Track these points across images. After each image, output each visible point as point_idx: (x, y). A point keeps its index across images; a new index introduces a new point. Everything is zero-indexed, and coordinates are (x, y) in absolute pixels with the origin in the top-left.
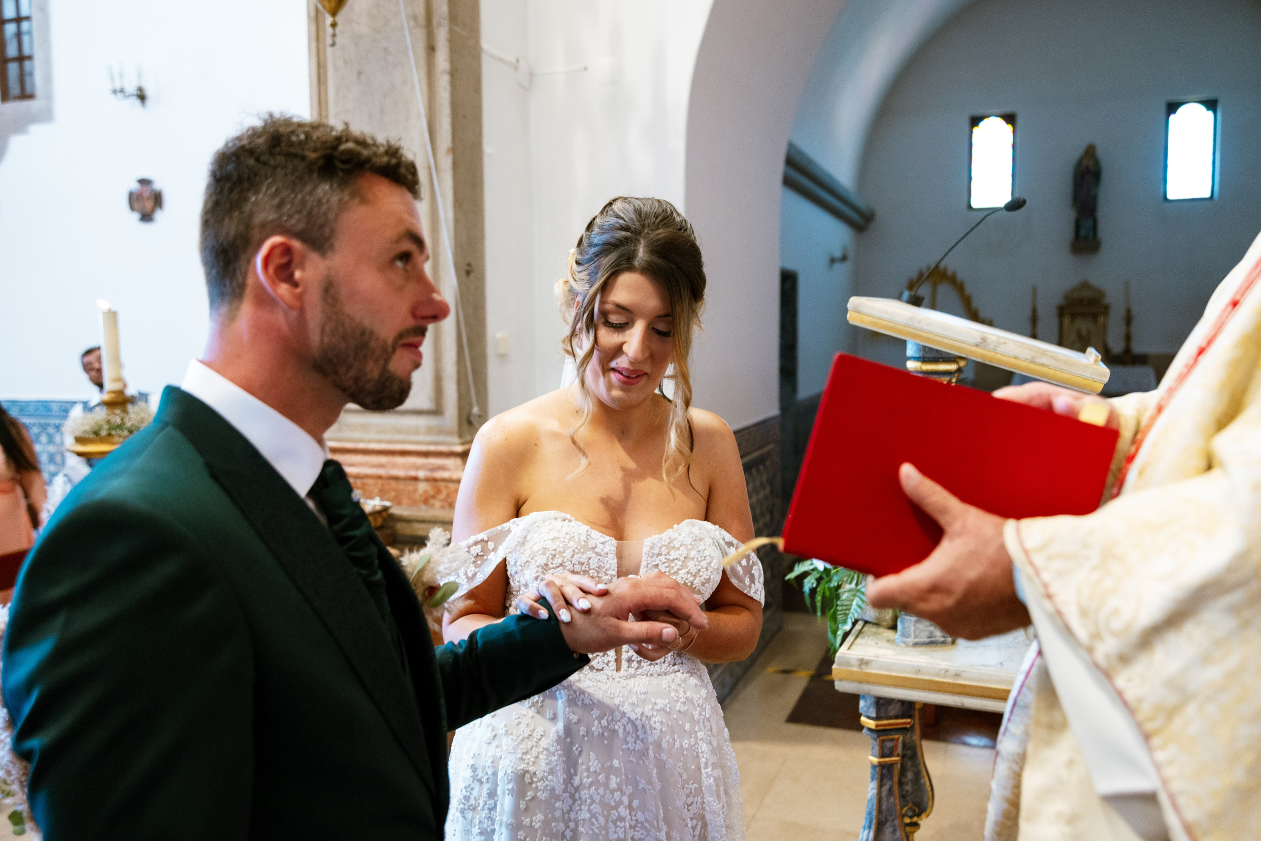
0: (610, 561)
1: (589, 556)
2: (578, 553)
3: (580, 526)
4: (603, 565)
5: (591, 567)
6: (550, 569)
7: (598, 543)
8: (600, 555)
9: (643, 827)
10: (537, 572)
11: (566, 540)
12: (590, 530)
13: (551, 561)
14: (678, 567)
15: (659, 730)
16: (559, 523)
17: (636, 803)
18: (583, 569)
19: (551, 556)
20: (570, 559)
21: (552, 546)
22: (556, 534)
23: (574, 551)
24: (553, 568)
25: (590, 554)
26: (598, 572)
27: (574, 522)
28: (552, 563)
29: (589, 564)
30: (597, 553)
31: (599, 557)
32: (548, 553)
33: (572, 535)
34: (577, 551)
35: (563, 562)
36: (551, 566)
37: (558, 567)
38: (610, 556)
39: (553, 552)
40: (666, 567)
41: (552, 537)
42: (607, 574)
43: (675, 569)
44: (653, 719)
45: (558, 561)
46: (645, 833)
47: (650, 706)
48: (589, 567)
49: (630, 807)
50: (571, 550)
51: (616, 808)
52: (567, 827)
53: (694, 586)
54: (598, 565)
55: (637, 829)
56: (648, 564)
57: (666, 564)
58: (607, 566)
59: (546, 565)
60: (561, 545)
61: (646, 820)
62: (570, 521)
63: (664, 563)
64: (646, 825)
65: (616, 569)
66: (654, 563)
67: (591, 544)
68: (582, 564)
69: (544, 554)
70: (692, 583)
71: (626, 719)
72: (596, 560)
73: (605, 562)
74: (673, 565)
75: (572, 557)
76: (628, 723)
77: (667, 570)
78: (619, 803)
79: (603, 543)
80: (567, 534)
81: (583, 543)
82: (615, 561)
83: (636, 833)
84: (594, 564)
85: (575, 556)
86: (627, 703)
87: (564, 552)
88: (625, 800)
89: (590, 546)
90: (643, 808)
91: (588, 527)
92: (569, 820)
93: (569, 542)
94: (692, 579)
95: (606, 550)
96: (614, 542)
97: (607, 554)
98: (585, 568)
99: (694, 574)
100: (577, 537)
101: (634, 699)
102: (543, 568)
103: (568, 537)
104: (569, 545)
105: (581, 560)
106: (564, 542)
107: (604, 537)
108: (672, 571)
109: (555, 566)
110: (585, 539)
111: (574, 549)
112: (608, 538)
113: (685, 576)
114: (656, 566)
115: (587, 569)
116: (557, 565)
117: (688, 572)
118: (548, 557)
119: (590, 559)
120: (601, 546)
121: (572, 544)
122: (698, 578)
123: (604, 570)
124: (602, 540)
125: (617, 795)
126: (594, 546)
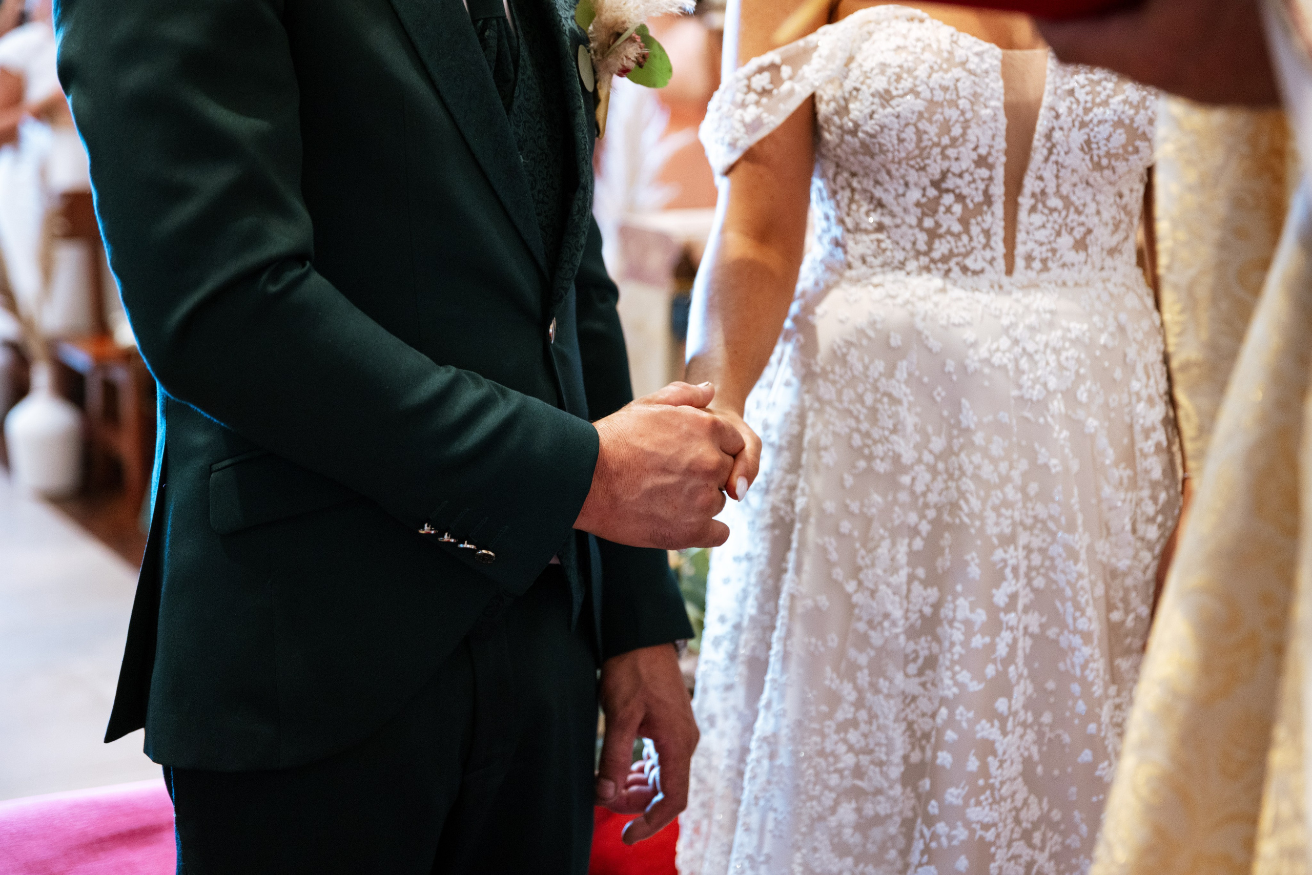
0: (992, 85)
1: (957, 76)
2: (937, 72)
3: (938, 27)
4: (979, 90)
5: (962, 94)
6: (893, 98)
7: (970, 54)
8: (975, 75)
9: (1045, 528)
10: (873, 104)
11: (918, 50)
12: (956, 33)
13: (895, 84)
14: (1108, 92)
15: (1073, 371)
16: (903, 26)
17: (1033, 488)
18: (948, 97)
19: (894, 77)
20: (925, 79)
21: (894, 60)
22: (901, 42)
23: (931, 68)
24: (899, 96)
25: (957, 72)
26: (972, 103)
27: (928, 23)
28: (897, 89)
29: (956, 89)
30: (970, 72)
31: (973, 77)
32: (889, 72)
33: (927, 42)
34: (936, 67)
35: (915, 86)
36: (894, 93)
37: (906, 94)
38: (993, 75)
39: (898, 70)
40: (1087, 94)
41: (893, 46)
42: (986, 107)
43: (1103, 96)
44: (1064, 354)
45: (907, 83)
46: (1049, 539)
47: (1059, 333)
48: (957, 95)
49: (1023, 489)
50: (927, 65)
51: (1001, 485)
52: (922, 517)
53: (1135, 125)
54: (972, 91)
55: (1036, 532)
56: (1056, 89)
57: (1088, 89)
58: (987, 94)
59: (887, 92)
60: (910, 58)
61: (1051, 517)
62: (922, 21)
63: (1083, 87)
64: (1051, 525)
65: (1002, 98)
66: (1067, 87)
67: (960, 54)
68: (945, 89)
69: (883, 73)
70: (1132, 120)
71: (1020, 350)
72: (968, 83)
73: (984, 86)
74: (1099, 89)
75: (929, 77)
76: (1022, 356)
77: (1089, 98)
78: (1005, 480)
79: (977, 54)
80: (918, 40)
81: (945, 55)
82: (1001, 83)
83: (1033, 539)
84: (965, 87)
85: (935, 76)
86: (1021, 326)
87: (915, 69)
88: (1015, 474)
89: (957, 60)
90: (1045, 496)
91: (952, 30)
92: (926, 505)
93: (922, 54)
94: (1132, 112)
95: (985, 66)
96: (998, 51)
97: (987, 72)
98: (951, 95)
99: (1135, 103)
100: (935, 46)
101: (1032, 319)
102: (881, 97)
103: (920, 44)
104: (922, 57)
105: (945, 83)
106: (915, 53)
107: (980, 45)
108: (1098, 100)
109: (900, 92)
110: (949, 48)
111: (931, 64)
112: (986, 46)
113: (1120, 108)
114: (1071, 92)
115: (954, 97)
116: (906, 90)
117: (1125, 102)
118: (890, 78)
119: (958, 80)
120: (976, 60)
121: (927, 56)
122: (1142, 112)
123: (982, 99)
124: (977, 49)
125: (1003, 467)
126: (964, 59)
